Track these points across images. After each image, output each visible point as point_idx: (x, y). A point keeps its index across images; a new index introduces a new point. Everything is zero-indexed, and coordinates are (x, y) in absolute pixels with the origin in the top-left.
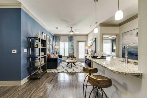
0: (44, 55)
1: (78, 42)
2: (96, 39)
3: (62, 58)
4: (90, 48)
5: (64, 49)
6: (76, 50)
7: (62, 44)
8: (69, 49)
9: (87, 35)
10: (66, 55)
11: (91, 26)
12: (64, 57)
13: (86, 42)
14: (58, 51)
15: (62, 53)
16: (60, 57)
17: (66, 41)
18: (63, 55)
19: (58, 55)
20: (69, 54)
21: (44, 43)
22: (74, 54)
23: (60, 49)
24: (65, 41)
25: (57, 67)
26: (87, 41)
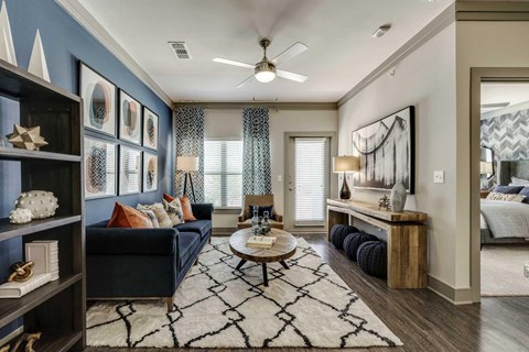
0: (59, 214)
1: (294, 138)
2: (412, 109)
3: (209, 218)
4: (359, 168)
5: (224, 175)
6: (280, 178)
7: (211, 147)
8: (249, 173)
9: (336, 106)
10: (229, 205)
11: (386, 27)
12: (224, 211)
13: (331, 140)
14: (191, 182)
15: (210, 195)
16: (203, 212)
17: (232, 136)
18: (217, 204)
19: (188, 203)
20: (248, 198)
21: (65, 118)
22: (272, 201)
23: (201, 171)
24: (225, 135)
25: (171, 294)
26: (336, 133)
